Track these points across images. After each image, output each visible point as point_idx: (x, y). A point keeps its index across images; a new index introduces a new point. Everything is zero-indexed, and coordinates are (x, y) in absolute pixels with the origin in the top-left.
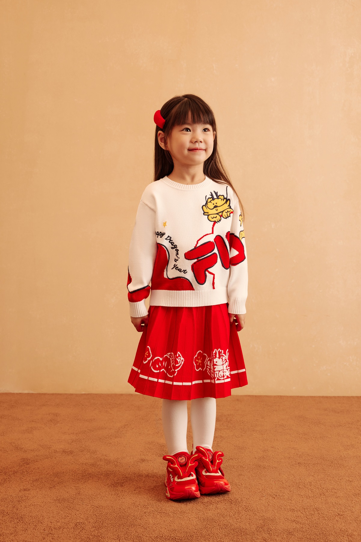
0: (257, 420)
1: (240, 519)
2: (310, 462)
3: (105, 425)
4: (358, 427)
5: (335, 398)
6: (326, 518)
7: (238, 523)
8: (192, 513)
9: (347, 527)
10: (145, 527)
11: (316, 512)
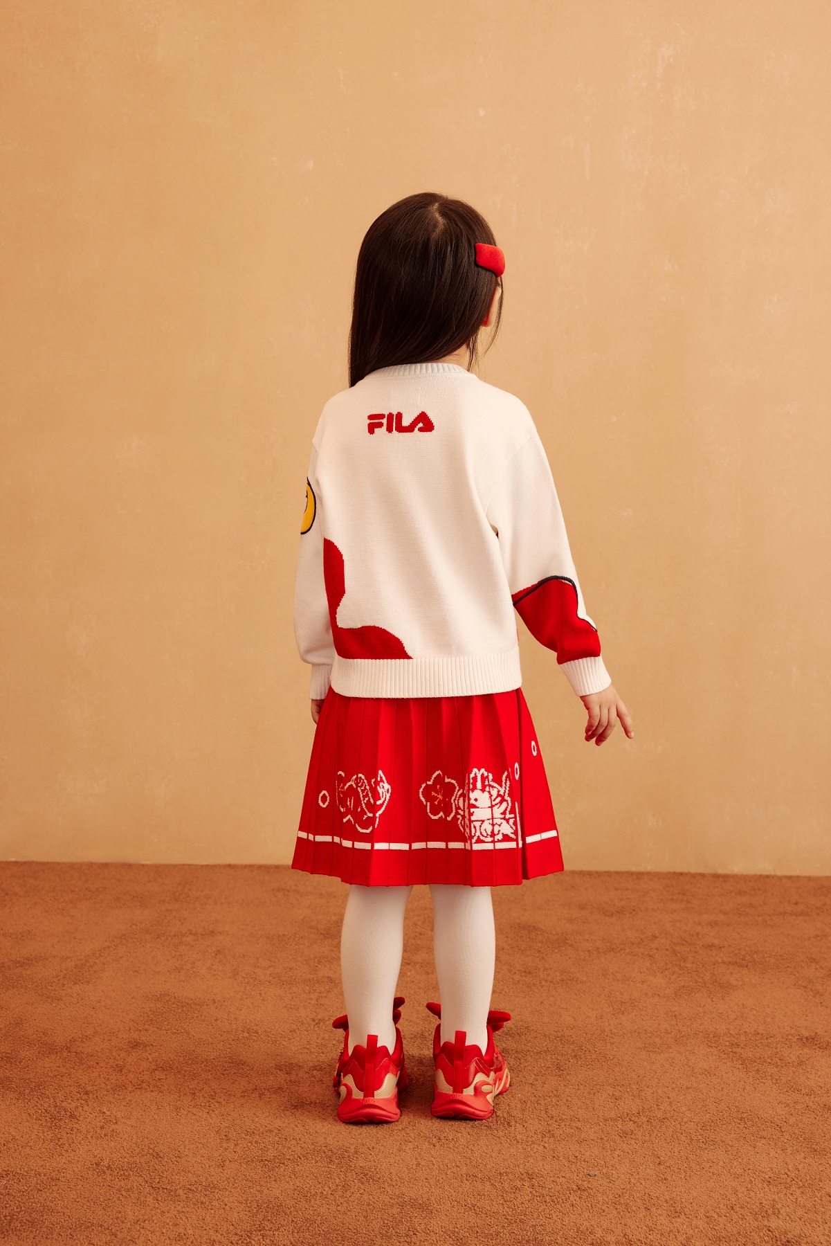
0: (421, 934)
1: (345, 1205)
2: (529, 1048)
3: (53, 947)
4: (651, 953)
5: (608, 876)
6: (547, 1198)
7: (340, 1216)
8: (233, 1190)
9: (593, 1222)
10: (113, 1231)
11: (527, 1184)
